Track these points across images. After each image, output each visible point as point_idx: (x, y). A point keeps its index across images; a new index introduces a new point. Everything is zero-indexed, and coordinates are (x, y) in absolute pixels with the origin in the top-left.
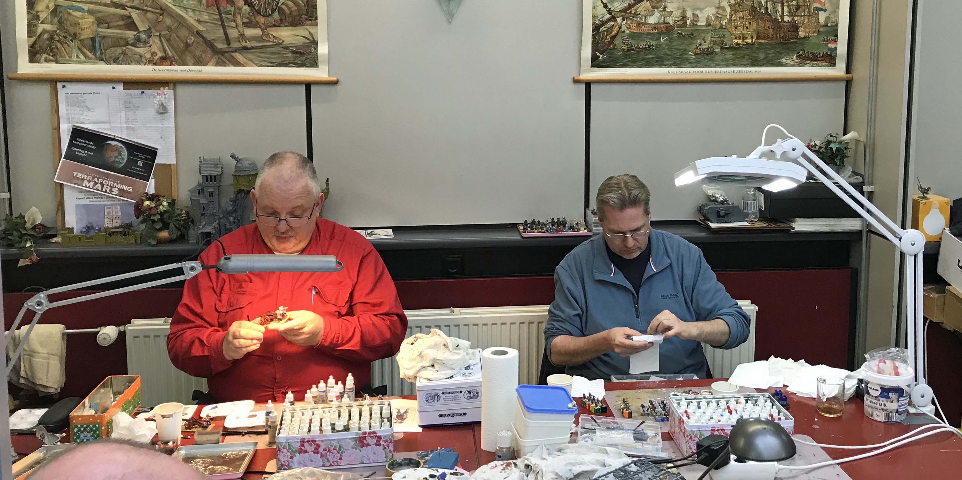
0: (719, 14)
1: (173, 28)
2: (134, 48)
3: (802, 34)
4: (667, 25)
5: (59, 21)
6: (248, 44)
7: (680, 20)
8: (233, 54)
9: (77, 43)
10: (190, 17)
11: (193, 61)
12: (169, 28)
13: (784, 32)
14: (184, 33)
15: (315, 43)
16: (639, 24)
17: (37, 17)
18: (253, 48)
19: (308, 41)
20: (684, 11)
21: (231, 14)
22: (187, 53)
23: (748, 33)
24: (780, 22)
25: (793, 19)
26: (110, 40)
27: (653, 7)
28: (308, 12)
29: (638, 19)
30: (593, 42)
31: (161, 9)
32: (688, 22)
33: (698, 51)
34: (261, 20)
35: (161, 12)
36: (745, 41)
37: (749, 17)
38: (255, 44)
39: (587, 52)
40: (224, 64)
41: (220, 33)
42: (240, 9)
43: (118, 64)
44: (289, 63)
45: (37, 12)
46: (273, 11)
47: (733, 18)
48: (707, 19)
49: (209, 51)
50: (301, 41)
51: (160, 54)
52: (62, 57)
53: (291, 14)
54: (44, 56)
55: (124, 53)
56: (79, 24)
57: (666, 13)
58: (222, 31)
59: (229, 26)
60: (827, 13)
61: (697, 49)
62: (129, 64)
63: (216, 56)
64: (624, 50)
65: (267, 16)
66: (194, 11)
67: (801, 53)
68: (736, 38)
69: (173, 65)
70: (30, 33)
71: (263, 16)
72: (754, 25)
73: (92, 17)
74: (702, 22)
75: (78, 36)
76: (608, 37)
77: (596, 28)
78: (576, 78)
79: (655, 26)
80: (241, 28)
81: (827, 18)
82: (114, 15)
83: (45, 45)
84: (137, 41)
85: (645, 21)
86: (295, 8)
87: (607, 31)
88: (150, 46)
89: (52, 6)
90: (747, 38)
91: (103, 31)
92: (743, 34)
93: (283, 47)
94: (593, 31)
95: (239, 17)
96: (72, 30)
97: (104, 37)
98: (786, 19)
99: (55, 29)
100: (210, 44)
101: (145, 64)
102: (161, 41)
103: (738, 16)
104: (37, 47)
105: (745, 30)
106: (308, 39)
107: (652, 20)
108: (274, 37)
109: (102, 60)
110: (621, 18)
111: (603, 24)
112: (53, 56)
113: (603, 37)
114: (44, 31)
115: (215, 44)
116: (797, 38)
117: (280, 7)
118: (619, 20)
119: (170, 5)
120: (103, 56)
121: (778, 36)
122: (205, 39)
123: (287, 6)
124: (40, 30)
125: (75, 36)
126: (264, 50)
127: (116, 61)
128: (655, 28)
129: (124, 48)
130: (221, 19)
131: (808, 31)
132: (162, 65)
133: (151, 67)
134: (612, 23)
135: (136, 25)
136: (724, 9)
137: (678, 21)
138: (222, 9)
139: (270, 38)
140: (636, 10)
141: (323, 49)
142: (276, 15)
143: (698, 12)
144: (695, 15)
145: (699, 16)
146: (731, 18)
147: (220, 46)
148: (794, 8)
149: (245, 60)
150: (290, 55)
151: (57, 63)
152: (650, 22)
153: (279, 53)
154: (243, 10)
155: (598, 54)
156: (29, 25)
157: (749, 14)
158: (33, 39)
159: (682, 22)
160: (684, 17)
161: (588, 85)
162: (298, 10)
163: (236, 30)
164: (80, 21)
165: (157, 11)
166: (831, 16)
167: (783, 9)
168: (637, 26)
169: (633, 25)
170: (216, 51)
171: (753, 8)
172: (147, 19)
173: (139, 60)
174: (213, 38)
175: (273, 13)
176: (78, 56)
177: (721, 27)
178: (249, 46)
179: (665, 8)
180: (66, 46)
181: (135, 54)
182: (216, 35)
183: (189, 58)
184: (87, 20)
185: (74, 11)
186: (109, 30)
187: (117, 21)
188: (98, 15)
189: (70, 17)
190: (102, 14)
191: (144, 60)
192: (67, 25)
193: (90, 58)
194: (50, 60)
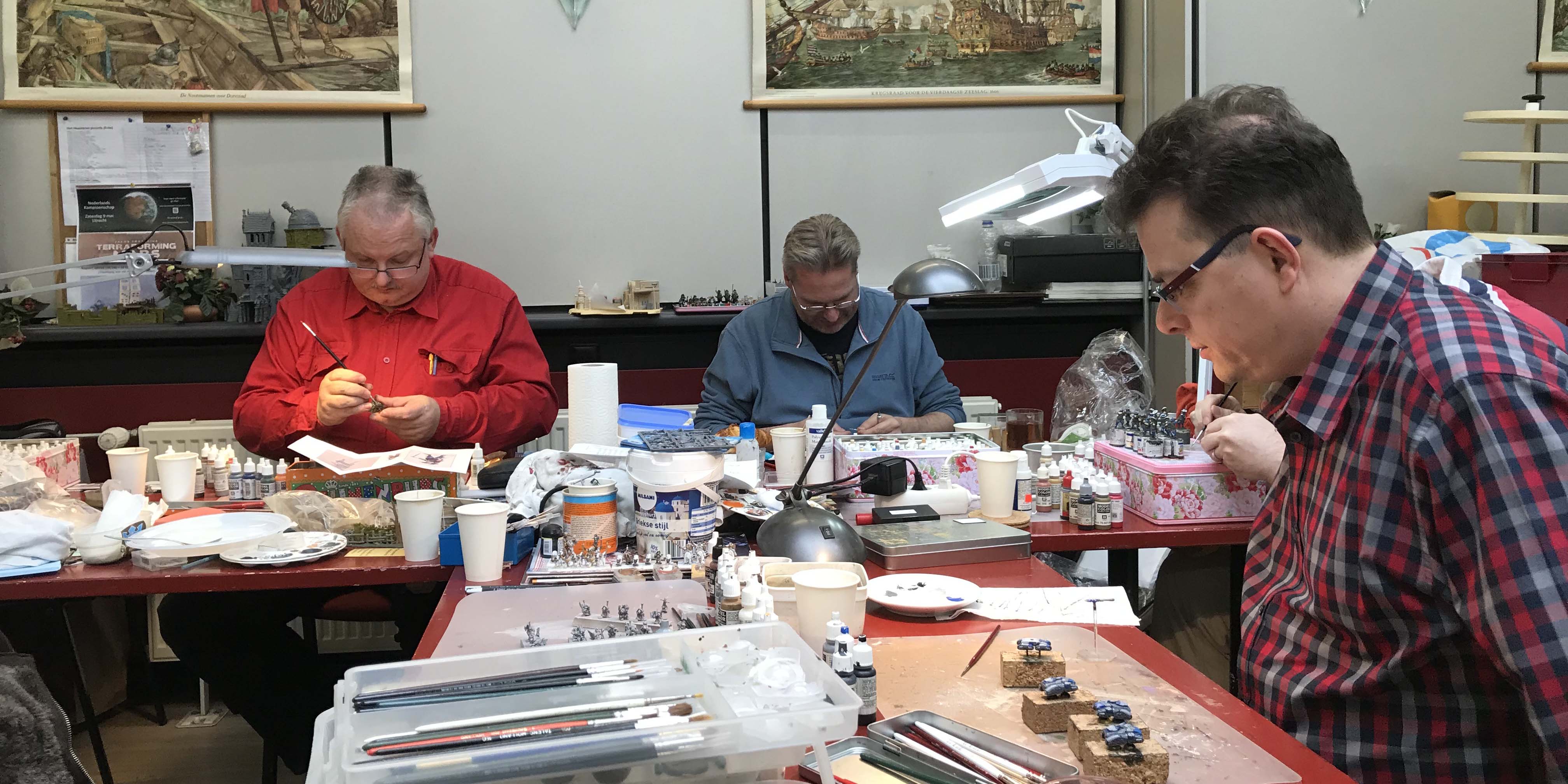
0: (939, 14)
1: (208, 40)
2: (156, 67)
3: (1052, 40)
4: (868, 30)
5: (58, 31)
6: (306, 61)
7: (886, 23)
8: (287, 74)
9: (81, 60)
10: (230, 26)
11: (233, 84)
12: (202, 40)
13: (1028, 38)
14: (222, 46)
15: (395, 58)
16: (830, 29)
17: (30, 27)
18: (312, 66)
19: (386, 56)
20: (891, 11)
21: (283, 21)
22: (226, 73)
23: (978, 39)
24: (1022, 25)
25: (1039, 20)
26: (125, 55)
27: (848, 6)
28: (385, 18)
29: (829, 22)
30: (768, 53)
31: (192, 15)
32: (897, 25)
33: (912, 65)
34: (324, 28)
35: (192, 19)
36: (976, 50)
37: (980, 18)
38: (315, 60)
39: (761, 66)
40: (274, 87)
41: (271, 46)
42: (296, 14)
43: (136, 87)
44: (361, 85)
45: (30, 20)
46: (340, 16)
47: (957, 20)
48: (923, 21)
49: (256, 70)
50: (376, 56)
51: (190, 75)
52: (62, 78)
53: (363, 18)
54: (39, 78)
55: (143, 73)
56: (84, 35)
57: (867, 13)
58: (273, 44)
60: (1086, 11)
61: (910, 61)
62: (150, 88)
63: (264, 76)
64: (811, 64)
65: (331, 23)
66: (235, 17)
67: (1052, 65)
68: (962, 46)
69: (208, 88)
70: (21, 48)
71: (326, 23)
72: (987, 29)
73: (101, 25)
74: (916, 26)
75: (83, 51)
76: (788, 47)
77: (771, 35)
78: (747, 103)
79: (852, 32)
80: (297, 40)
81: (1086, 18)
82: (131, 22)
83: (40, 63)
84: (161, 57)
85: (839, 24)
86: (368, 12)
87: (787, 37)
88: (178, 64)
89: (49, 12)
90: (977, 47)
91: (116, 44)
92: (973, 42)
93: (353, 65)
94: (767, 38)
95: (294, 26)
96: (74, 42)
97: (117, 53)
98: (1030, 19)
99: (53, 42)
100: (257, 62)
101: (171, 88)
102: (192, 57)
103: (964, 17)
104: (30, 65)
105: (975, 35)
106: (385, 53)
107: (847, 23)
108: (341, 51)
109: (115, 82)
110: (805, 21)
111: (781, 28)
112: (50, 78)
113: (781, 48)
114: (39, 45)
115: (263, 61)
116: (1046, 45)
117: (348, 12)
118: (803, 23)
119: (203, 9)
120: (116, 77)
121: (1020, 42)
122: (249, 54)
123: (358, 10)
124: (33, 43)
125: (79, 51)
126: (328, 68)
127: (132, 83)
128: (852, 34)
129: (143, 67)
130: (271, 27)
131: (1060, 35)
132: (194, 89)
133: (178, 92)
134: (793, 28)
135: (158, 36)
136: (945, 7)
137: (883, 24)
138: (272, 14)
139: (335, 52)
140: (825, 10)
141: (405, 67)
142: (343, 22)
143: (909, 12)
144: (905, 16)
145: (912, 17)
146: (954, 20)
147: (271, 62)
148: (1040, 4)
149: (303, 82)
150: (361, 74)
151: (55, 86)
152: (844, 26)
153: (347, 72)
154: (300, 16)
155: (776, 70)
156: (20, 38)
157: (979, 14)
158: (24, 56)
159: (888, 26)
160: (890, 19)
161: (764, 112)
162: (372, 15)
163: (291, 42)
164: (86, 31)
165: (187, 17)
166: (1091, 15)
167: (1025, 7)
168: (827, 32)
169: (823, 30)
170: (264, 70)
171: (985, 6)
172: (175, 29)
173: (163, 83)
174: (261, 53)
175: (338, 20)
176: (82, 78)
177: (942, 31)
178: (308, 63)
179: (864, 7)
180: (67, 64)
181: (158, 74)
182: (264, 48)
183: (228, 80)
184: (94, 30)
185: (78, 18)
186: (124, 43)
187: (135, 31)
188: (108, 23)
189: (72, 26)
190: (114, 22)
191: (169, 82)
192: (69, 36)
193: (99, 80)
194: (49, 84)
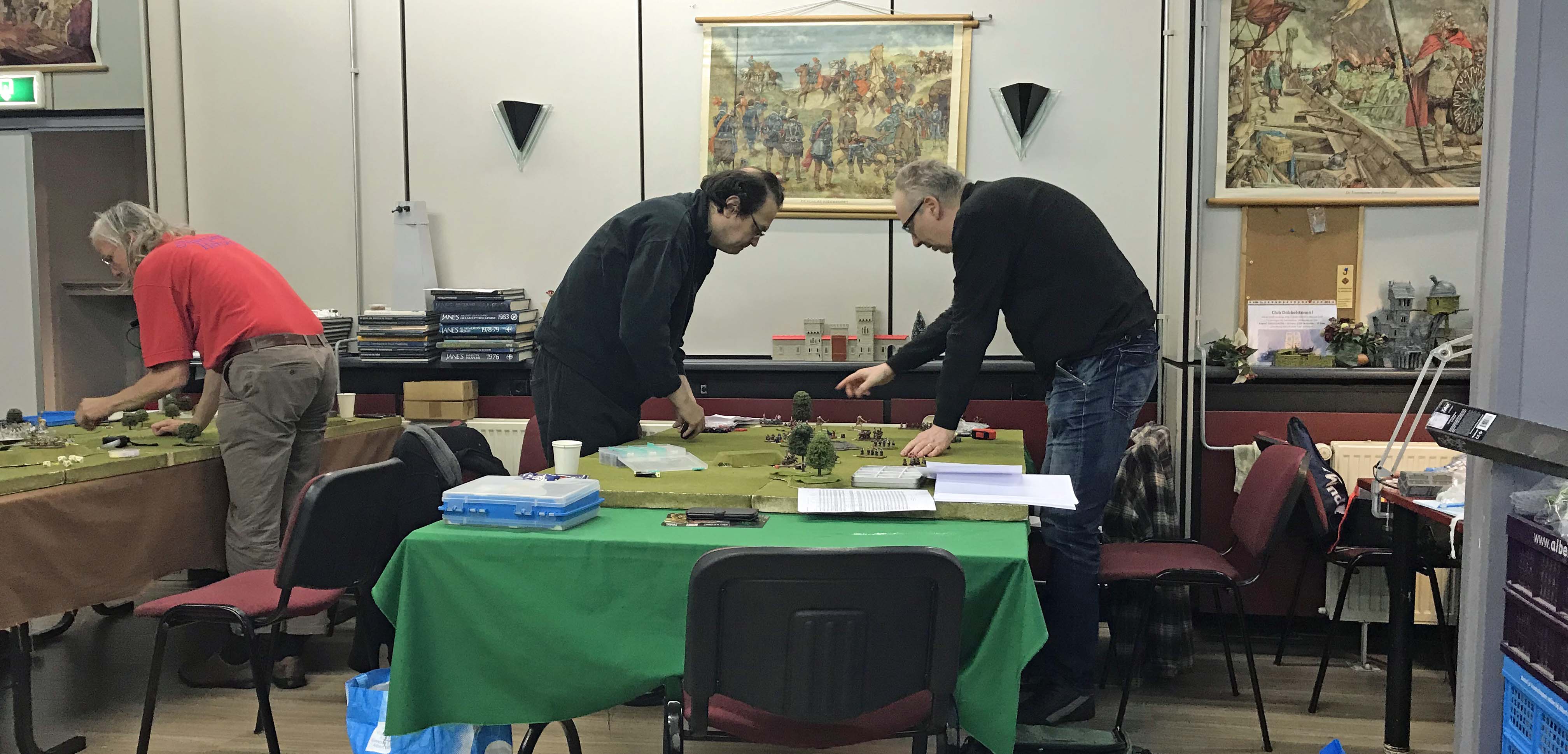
1: (1369, 149)
2: (1328, 171)
5: (1257, 146)
6: (1447, 164)
8: (1431, 175)
9: (1273, 166)
10: (1387, 138)
11: (1388, 183)
12: (1366, 151)
14: (1380, 154)
17: (1237, 144)
18: (1452, 168)
22: (1382, 175)
26: (1305, 163)
31: (1359, 131)
34: (1463, 137)
35: (1359, 134)
38: (1455, 163)
40: (1420, 185)
41: (1418, 153)
42: (1442, 127)
43: (1312, 187)
45: (1237, 138)
46: (1479, 128)
49: (1406, 172)
51: (1354, 177)
52: (1257, 181)
54: (1241, 181)
55: (1318, 176)
56: (1276, 148)
58: (1421, 152)
59: (1427, 146)
62: (1323, 187)
63: (1413, 178)
65: (1473, 134)
66: (1392, 131)
69: (1368, 187)
70: (1229, 159)
71: (1466, 133)
73: (1289, 141)
75: (1274, 160)
80: (1440, 147)
82: (1312, 138)
83: (1243, 170)
84: (1332, 164)
88: (1345, 169)
89: (1251, 132)
91: (1300, 155)
95: (1439, 135)
96: (1269, 154)
97: (1299, 161)
99: (1253, 154)
100: (1406, 165)
101: (1339, 187)
102: (1356, 162)
104: (1235, 172)
108: (1476, 155)
109: (1296, 183)
112: (1249, 181)
114: (1243, 157)
115: (1412, 164)
119: (1367, 126)
120: (1298, 179)
122: (1401, 160)
124: (1238, 157)
125: (1271, 161)
126: (1463, 169)
127: (1310, 184)
129: (1319, 171)
130: (1421, 140)
132: (1356, 187)
133: (1345, 190)
135: (1331, 147)
138: (1422, 128)
139: (1471, 156)
147: (1418, 166)
149: (1444, 180)
151: (1253, 186)
154: (1445, 128)
156: (1229, 152)
158: (1231, 165)
163: (1435, 150)
164: (1278, 146)
165: (1353, 133)
170: (1413, 172)
172: (1345, 143)
173: (1333, 183)
174: (1411, 159)
175: (1476, 130)
176: (1272, 181)
178: (1448, 166)
180: (1262, 171)
181: (1329, 176)
182: (1414, 155)
183: (1384, 180)
184: (1283, 144)
185: (1272, 136)
186: (1305, 154)
187: (1314, 144)
188: (1295, 139)
189: (1269, 142)
190: (1299, 138)
191: (1338, 183)
192: (1265, 150)
193: (1284, 182)
194: (1246, 185)
